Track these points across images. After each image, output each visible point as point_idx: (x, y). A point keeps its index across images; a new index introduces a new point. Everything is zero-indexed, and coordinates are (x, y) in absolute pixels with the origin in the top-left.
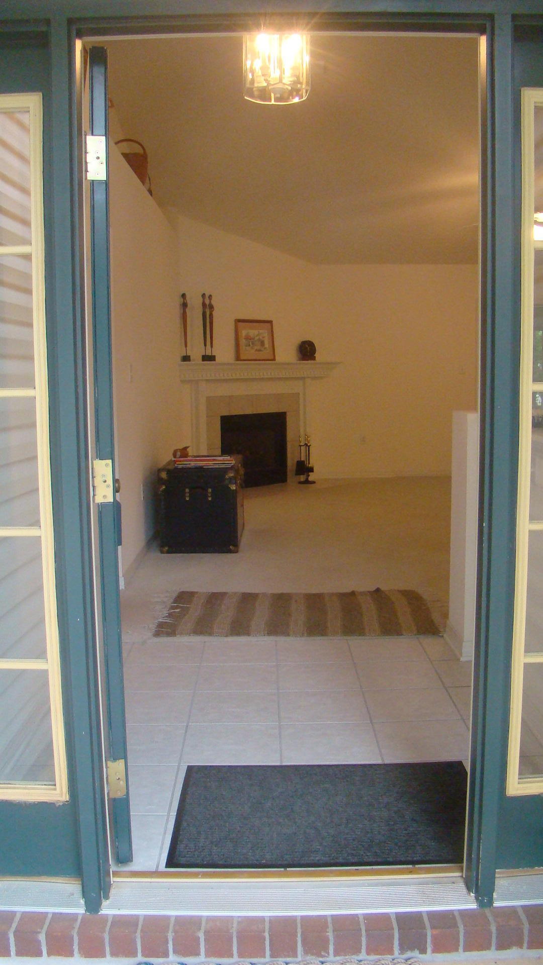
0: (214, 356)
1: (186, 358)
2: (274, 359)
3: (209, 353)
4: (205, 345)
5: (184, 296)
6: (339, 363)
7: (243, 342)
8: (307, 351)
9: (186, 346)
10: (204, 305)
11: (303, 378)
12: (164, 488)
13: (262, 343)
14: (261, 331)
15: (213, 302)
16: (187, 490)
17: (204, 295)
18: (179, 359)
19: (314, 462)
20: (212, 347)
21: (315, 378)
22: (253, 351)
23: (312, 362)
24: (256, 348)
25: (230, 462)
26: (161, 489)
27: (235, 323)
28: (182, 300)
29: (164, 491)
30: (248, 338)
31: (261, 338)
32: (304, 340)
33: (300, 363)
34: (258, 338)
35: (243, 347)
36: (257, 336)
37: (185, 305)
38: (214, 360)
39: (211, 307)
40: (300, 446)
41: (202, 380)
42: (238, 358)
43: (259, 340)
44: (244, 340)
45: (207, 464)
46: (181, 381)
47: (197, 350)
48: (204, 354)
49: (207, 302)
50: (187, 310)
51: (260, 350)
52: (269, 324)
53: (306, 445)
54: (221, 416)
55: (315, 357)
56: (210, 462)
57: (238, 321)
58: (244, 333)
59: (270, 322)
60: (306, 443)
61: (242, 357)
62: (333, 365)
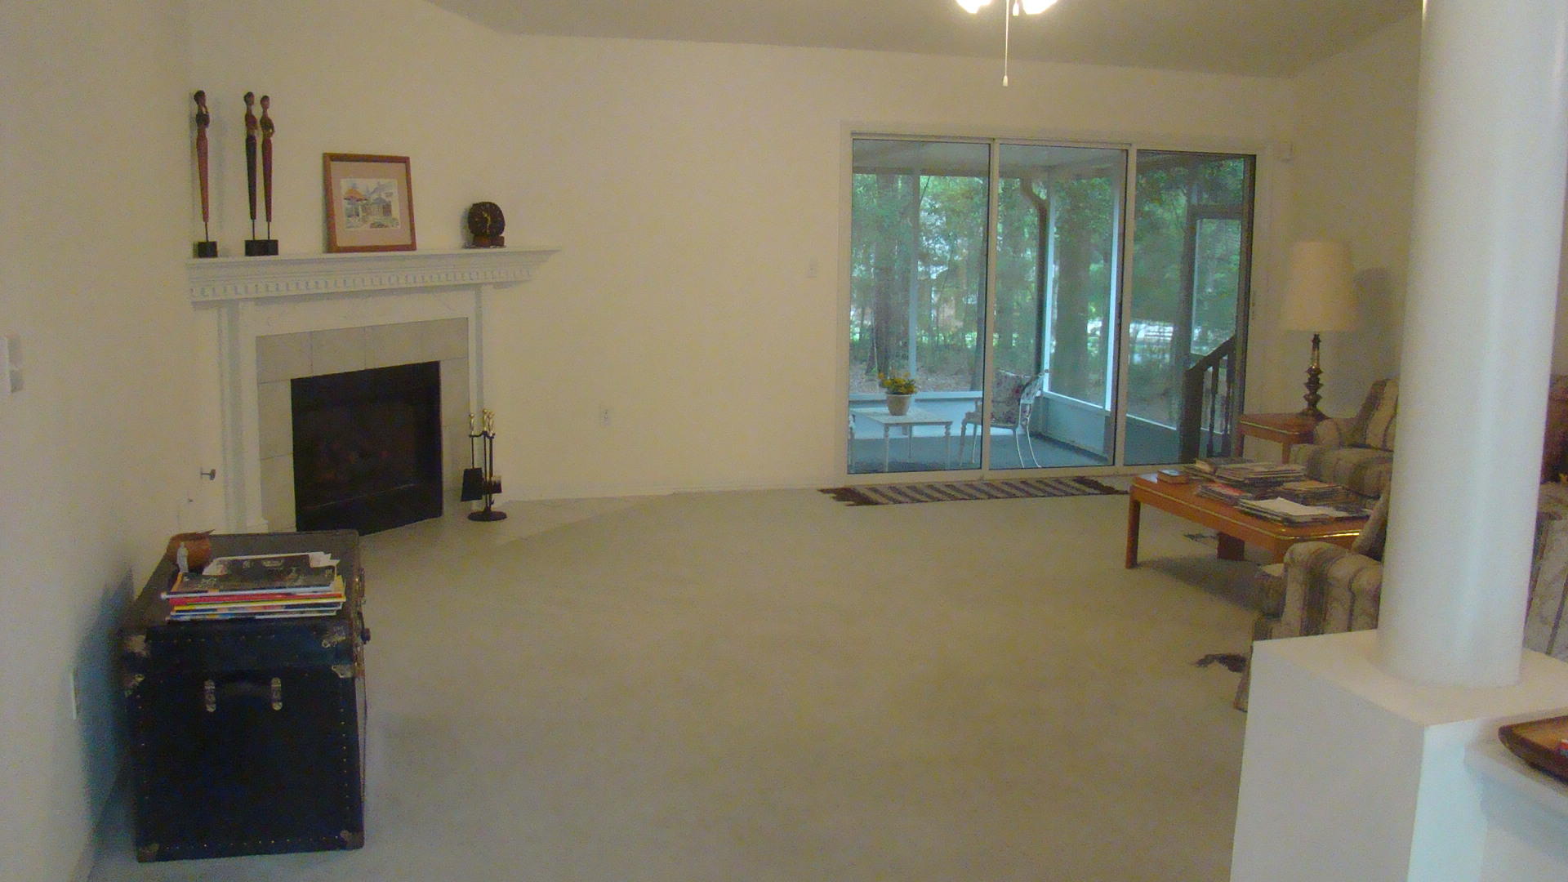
0: (275, 242)
1: (206, 249)
2: (412, 247)
3: (261, 235)
4: (253, 216)
5: (199, 97)
6: (553, 251)
7: (342, 207)
8: (484, 225)
9: (206, 218)
10: (250, 119)
11: (477, 287)
12: (140, 679)
13: (387, 209)
14: (383, 181)
15: (271, 113)
16: (210, 686)
17: (249, 98)
18: (190, 251)
19: (503, 469)
20: (269, 219)
21: (499, 285)
22: (366, 227)
23: (498, 250)
24: (372, 219)
25: (335, 600)
26: (131, 685)
27: (325, 162)
28: (196, 106)
29: (138, 690)
30: (352, 198)
31: (383, 196)
32: (477, 201)
33: (469, 255)
34: (375, 196)
35: (341, 220)
36: (374, 192)
37: (202, 120)
38: (275, 252)
39: (267, 125)
40: (472, 436)
41: (246, 300)
42: (331, 246)
43: (380, 200)
44: (345, 203)
45: (265, 607)
46: (194, 304)
47: (232, 230)
48: (250, 238)
49: (257, 112)
50: (209, 131)
51: (381, 225)
52: (403, 165)
53: (485, 434)
54: (293, 381)
55: (503, 238)
56: (275, 603)
57: (331, 158)
58: (343, 186)
59: (405, 160)
60: (485, 429)
61: (341, 242)
62: (544, 254)
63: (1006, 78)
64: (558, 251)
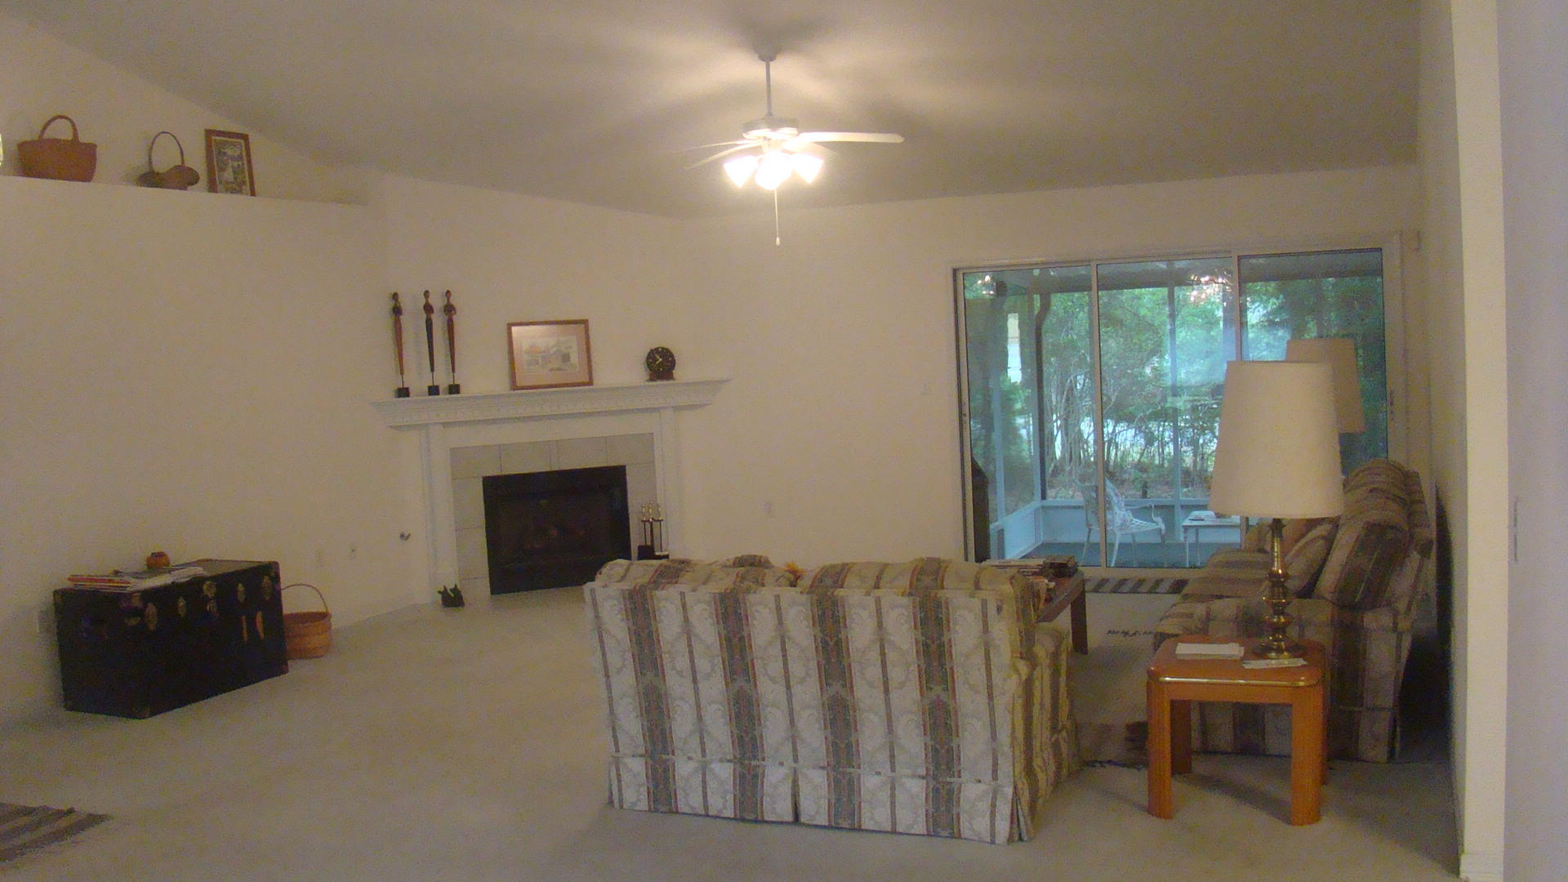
0: (459, 386)
1: (403, 392)
2: (590, 383)
5: (395, 296)
6: (726, 381)
7: (523, 359)
8: (661, 365)
9: (402, 373)
10: (428, 308)
11: (655, 408)
13: (566, 358)
14: (563, 338)
17: (426, 293)
18: (388, 394)
20: (454, 370)
22: (546, 371)
23: (670, 382)
24: (552, 366)
27: (507, 328)
28: (393, 303)
30: (532, 352)
31: (563, 349)
32: (654, 348)
33: (651, 386)
34: (557, 350)
35: (523, 368)
36: (555, 347)
37: (397, 311)
38: (459, 392)
39: (450, 309)
40: (644, 521)
41: (437, 424)
42: (515, 386)
43: (559, 352)
44: (526, 356)
48: (431, 384)
51: (560, 369)
52: (579, 326)
54: (483, 478)
55: (674, 374)
57: (511, 326)
58: (525, 344)
59: (585, 322)
60: (652, 516)
61: (519, 383)
62: (715, 385)
63: (778, 240)
64: (728, 381)
